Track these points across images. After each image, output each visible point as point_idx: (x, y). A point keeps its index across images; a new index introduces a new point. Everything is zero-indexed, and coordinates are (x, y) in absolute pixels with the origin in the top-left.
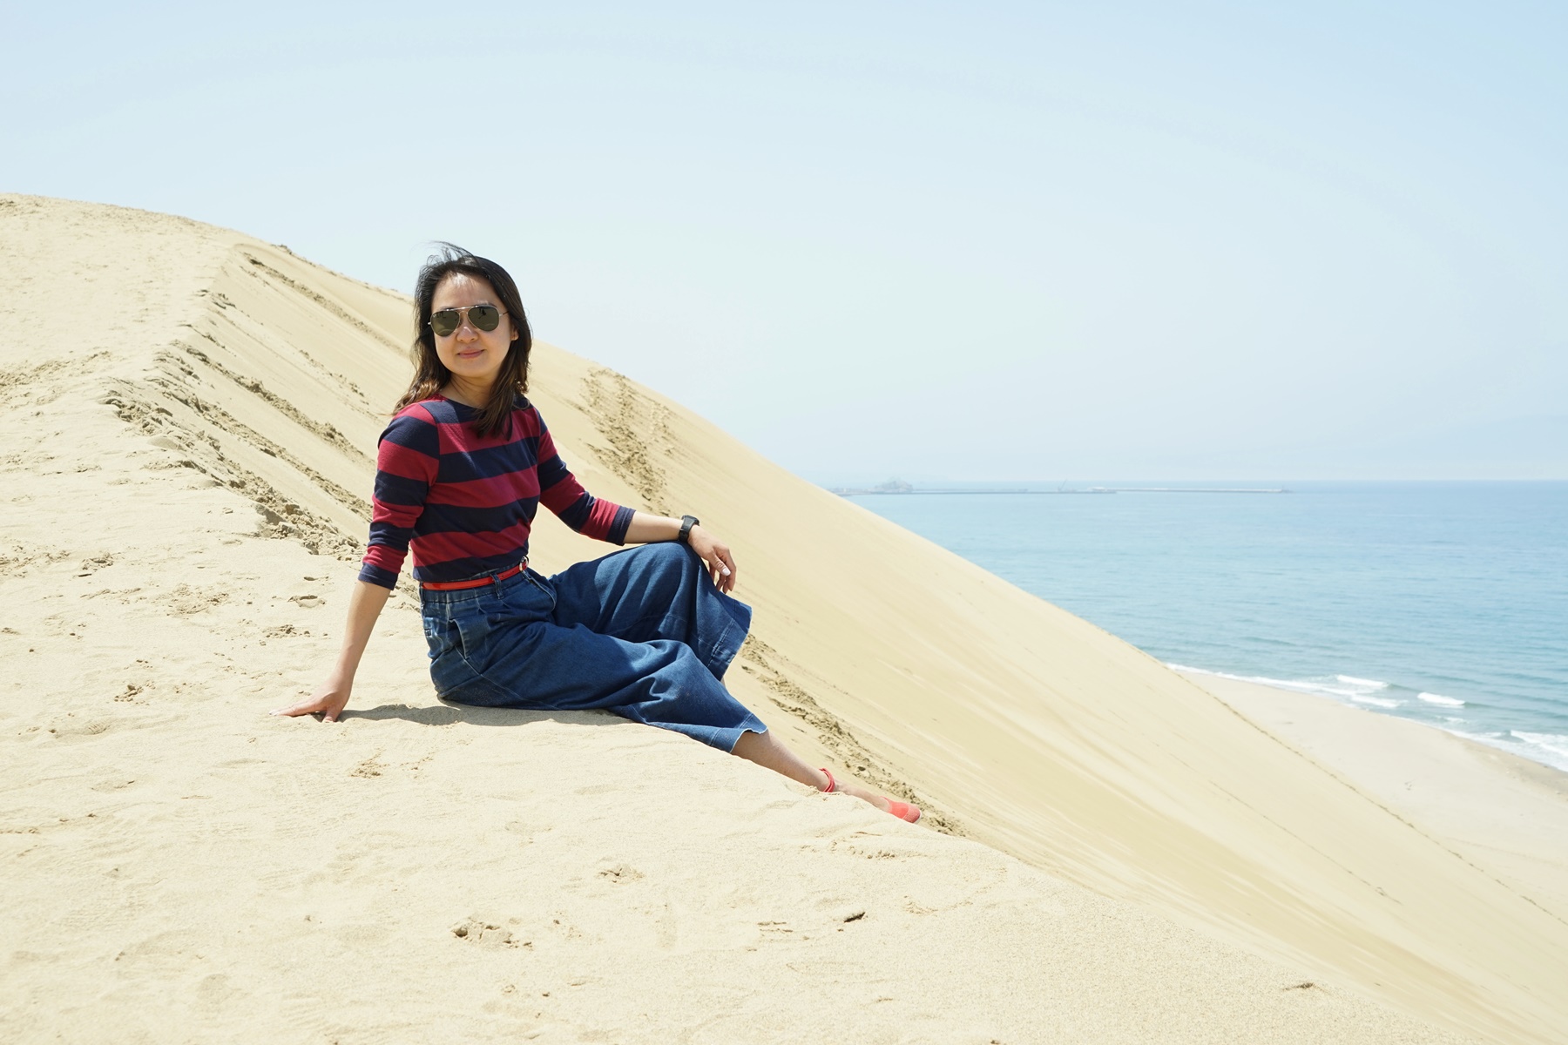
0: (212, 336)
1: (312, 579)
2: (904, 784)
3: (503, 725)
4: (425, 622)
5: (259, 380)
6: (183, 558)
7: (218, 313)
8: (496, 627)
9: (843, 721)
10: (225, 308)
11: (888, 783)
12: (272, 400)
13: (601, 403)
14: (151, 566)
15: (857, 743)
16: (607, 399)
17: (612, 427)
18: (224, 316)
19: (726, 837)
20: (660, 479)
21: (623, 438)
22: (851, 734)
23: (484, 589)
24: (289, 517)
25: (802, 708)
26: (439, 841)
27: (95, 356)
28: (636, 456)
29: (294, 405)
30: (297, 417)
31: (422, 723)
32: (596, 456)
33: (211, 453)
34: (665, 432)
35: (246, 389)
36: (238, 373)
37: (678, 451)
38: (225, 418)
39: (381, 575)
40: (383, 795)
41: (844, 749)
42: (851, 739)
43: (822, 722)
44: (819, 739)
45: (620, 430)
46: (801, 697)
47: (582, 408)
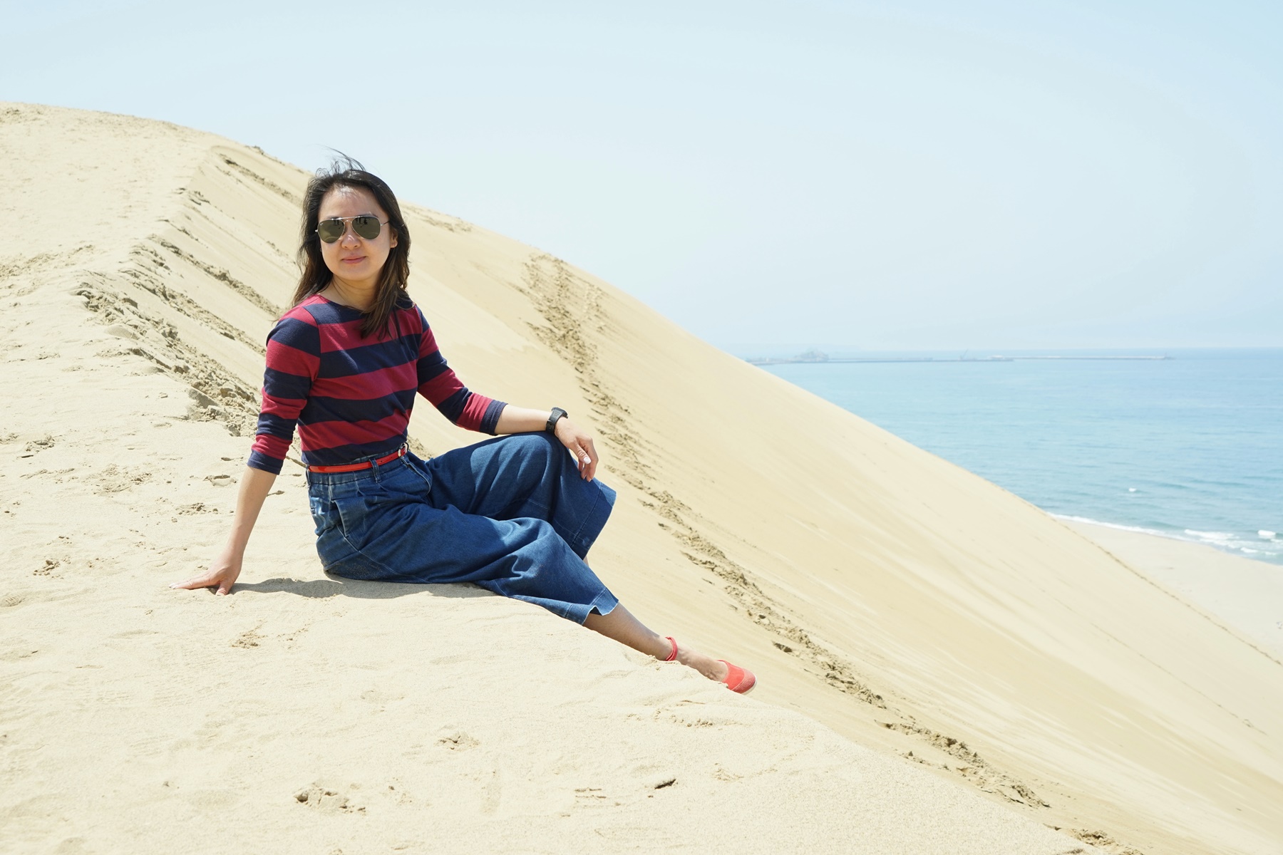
0: (187, 230)
1: (228, 460)
2: (800, 631)
3: (377, 597)
4: (312, 502)
5: (226, 269)
6: (117, 439)
7: (194, 208)
8: (373, 508)
9: (750, 572)
10: (200, 204)
11: (786, 629)
12: (238, 287)
13: (540, 285)
14: (87, 448)
15: (761, 592)
16: (546, 281)
17: (550, 307)
18: (199, 212)
19: (561, 706)
20: (592, 353)
21: (560, 316)
22: (756, 584)
23: (363, 473)
24: (224, 399)
25: (712, 561)
26: (300, 709)
27: (81, 249)
28: (571, 333)
29: (258, 292)
30: (260, 302)
31: (304, 595)
32: (534, 333)
33: (160, 340)
34: (598, 310)
35: (214, 278)
36: (208, 262)
37: (609, 328)
38: (190, 305)
39: (269, 461)
40: (257, 665)
41: (748, 599)
42: (756, 589)
43: (729, 574)
44: (725, 590)
45: (557, 309)
46: (711, 551)
47: (523, 290)
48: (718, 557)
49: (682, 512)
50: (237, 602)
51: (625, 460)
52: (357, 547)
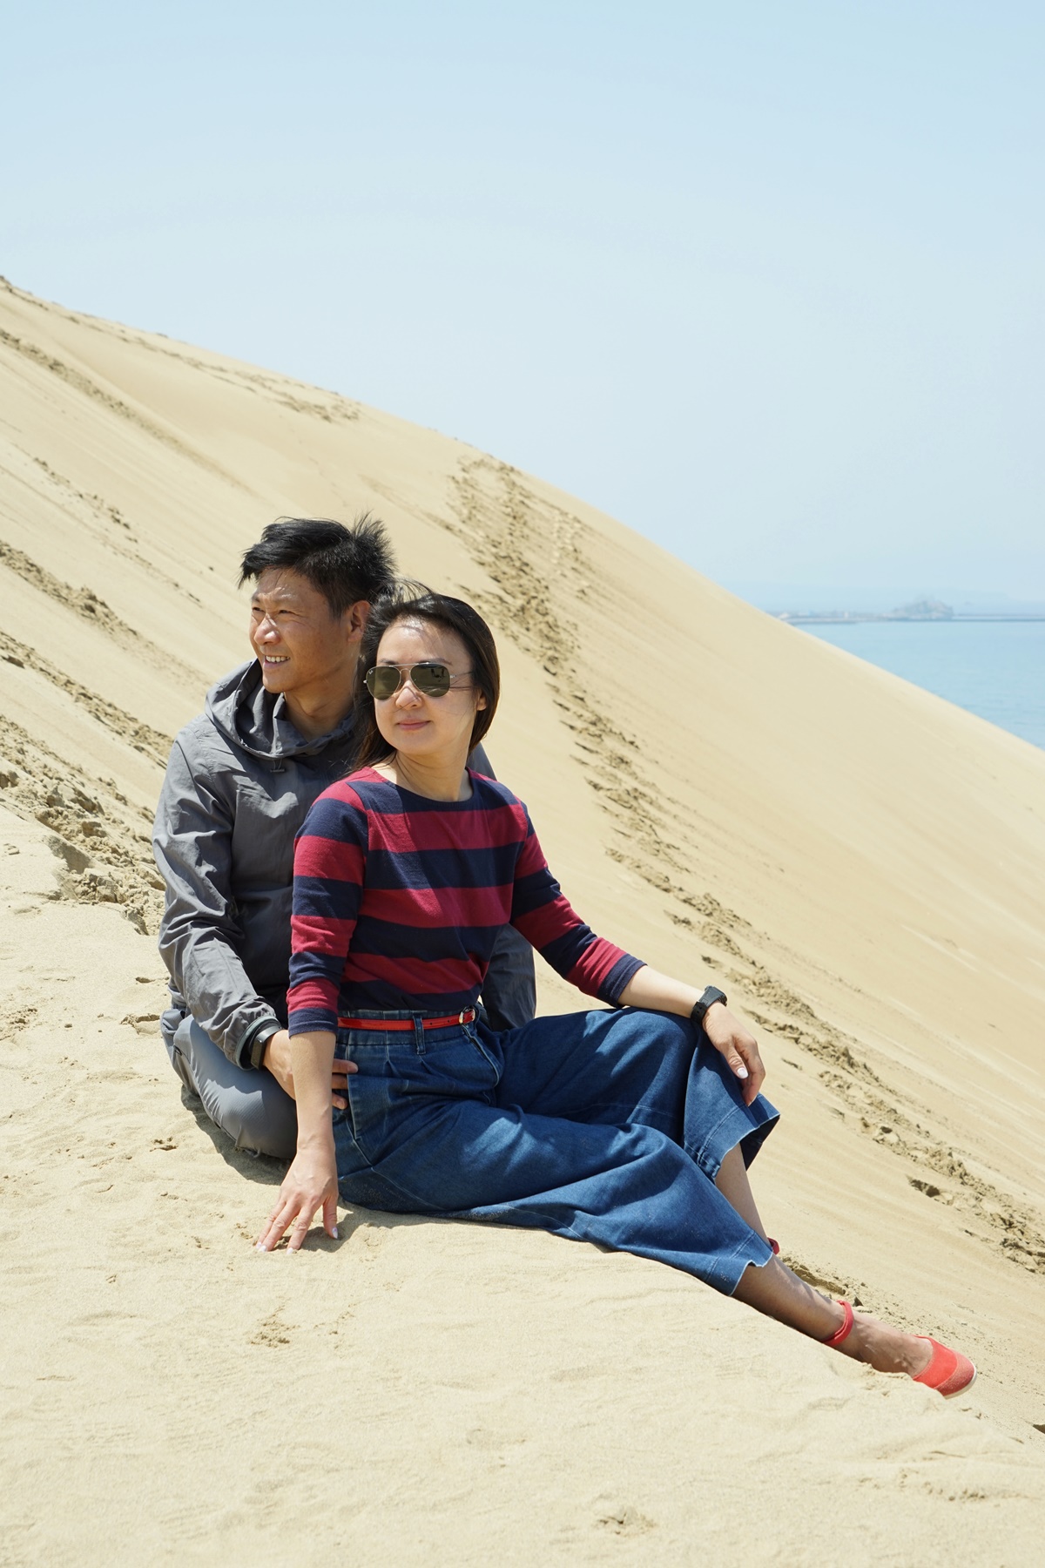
1: (144, 980)
2: (950, 1153)
9: (857, 1043)
11: (927, 1151)
15: (877, 1079)
16: (488, 509)
17: (497, 556)
20: (570, 639)
21: (513, 572)
22: (868, 1065)
25: (794, 1025)
28: (534, 603)
29: (37, 561)
30: (42, 580)
34: (577, 559)
37: (596, 591)
41: (859, 1094)
42: (868, 1074)
43: (824, 1047)
44: (821, 1079)
45: (508, 560)
46: (792, 1004)
47: (451, 527)
48: (803, 1015)
49: (739, 932)
50: (236, 1260)
51: (637, 839)
52: (370, 1159)
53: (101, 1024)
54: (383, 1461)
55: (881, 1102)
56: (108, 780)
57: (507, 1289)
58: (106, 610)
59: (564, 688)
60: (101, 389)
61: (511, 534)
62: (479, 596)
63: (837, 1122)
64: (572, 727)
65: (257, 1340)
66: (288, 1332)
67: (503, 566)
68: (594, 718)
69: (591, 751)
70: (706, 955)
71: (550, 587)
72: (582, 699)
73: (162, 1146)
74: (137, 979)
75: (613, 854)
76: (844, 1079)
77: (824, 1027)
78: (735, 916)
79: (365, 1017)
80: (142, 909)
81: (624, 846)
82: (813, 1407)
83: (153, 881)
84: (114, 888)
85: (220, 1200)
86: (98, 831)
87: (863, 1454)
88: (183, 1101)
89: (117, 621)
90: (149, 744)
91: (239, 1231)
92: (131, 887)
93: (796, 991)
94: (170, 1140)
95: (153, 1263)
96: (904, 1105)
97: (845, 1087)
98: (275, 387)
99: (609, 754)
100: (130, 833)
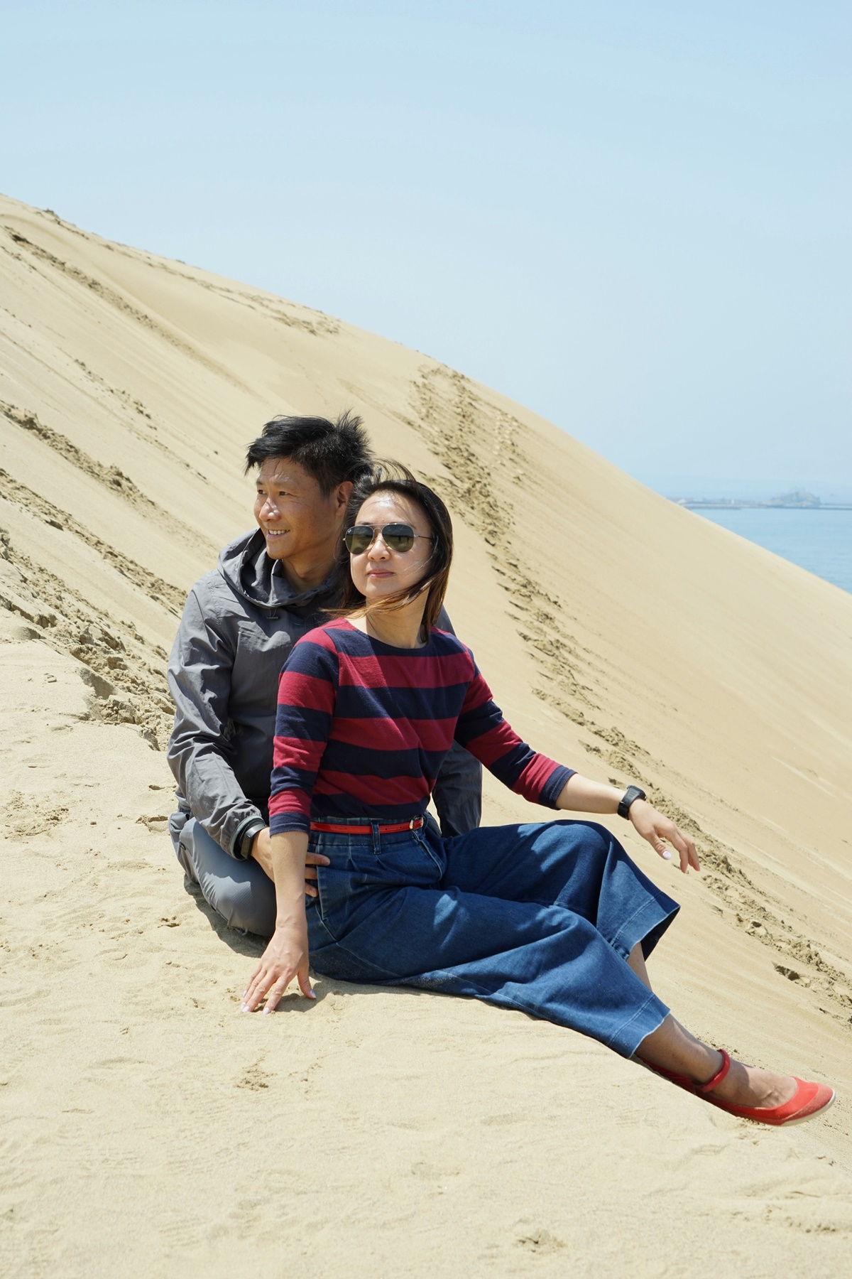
1: (156, 787)
2: (809, 945)
5: (34, 411)
6: (10, 750)
9: (733, 850)
11: (790, 942)
12: (49, 437)
15: (750, 883)
16: (442, 408)
17: (448, 448)
20: (507, 516)
21: (462, 461)
22: (743, 871)
28: (478, 486)
29: (75, 443)
30: (79, 459)
35: (19, 426)
36: (9, 401)
37: (529, 478)
42: (743, 879)
43: (707, 856)
44: (702, 880)
45: (458, 450)
46: (682, 820)
47: (412, 423)
48: (690, 829)
49: (639, 759)
50: (226, 1019)
51: (558, 681)
52: (335, 936)
53: (120, 823)
54: (343, 1187)
55: (753, 902)
56: (129, 623)
57: (447, 1048)
58: (130, 485)
59: (501, 556)
60: (131, 305)
61: (461, 430)
62: (434, 480)
63: (716, 917)
64: (507, 589)
65: (242, 1085)
66: (267, 1078)
67: (454, 455)
68: (525, 582)
69: (522, 609)
70: (612, 778)
71: (492, 474)
72: (515, 566)
73: (168, 923)
74: (150, 787)
75: (538, 693)
76: (723, 882)
77: (707, 839)
78: (636, 746)
79: (333, 823)
80: (155, 730)
81: (547, 687)
82: (696, 1152)
83: (165, 707)
84: (132, 712)
85: (214, 969)
86: (120, 664)
87: (736, 1192)
88: (186, 888)
89: (139, 494)
90: (163, 594)
91: (229, 995)
92: (147, 711)
93: (686, 809)
94: (174, 918)
95: (158, 1018)
96: (771, 904)
97: (724, 888)
98: (271, 305)
99: (537, 611)
100: (146, 667)
